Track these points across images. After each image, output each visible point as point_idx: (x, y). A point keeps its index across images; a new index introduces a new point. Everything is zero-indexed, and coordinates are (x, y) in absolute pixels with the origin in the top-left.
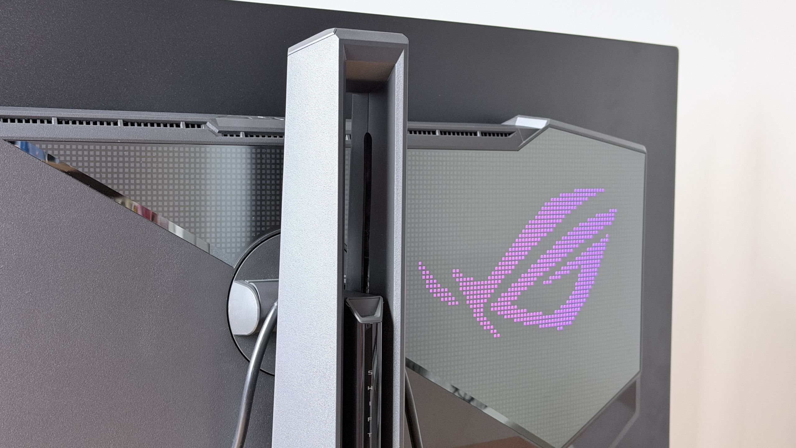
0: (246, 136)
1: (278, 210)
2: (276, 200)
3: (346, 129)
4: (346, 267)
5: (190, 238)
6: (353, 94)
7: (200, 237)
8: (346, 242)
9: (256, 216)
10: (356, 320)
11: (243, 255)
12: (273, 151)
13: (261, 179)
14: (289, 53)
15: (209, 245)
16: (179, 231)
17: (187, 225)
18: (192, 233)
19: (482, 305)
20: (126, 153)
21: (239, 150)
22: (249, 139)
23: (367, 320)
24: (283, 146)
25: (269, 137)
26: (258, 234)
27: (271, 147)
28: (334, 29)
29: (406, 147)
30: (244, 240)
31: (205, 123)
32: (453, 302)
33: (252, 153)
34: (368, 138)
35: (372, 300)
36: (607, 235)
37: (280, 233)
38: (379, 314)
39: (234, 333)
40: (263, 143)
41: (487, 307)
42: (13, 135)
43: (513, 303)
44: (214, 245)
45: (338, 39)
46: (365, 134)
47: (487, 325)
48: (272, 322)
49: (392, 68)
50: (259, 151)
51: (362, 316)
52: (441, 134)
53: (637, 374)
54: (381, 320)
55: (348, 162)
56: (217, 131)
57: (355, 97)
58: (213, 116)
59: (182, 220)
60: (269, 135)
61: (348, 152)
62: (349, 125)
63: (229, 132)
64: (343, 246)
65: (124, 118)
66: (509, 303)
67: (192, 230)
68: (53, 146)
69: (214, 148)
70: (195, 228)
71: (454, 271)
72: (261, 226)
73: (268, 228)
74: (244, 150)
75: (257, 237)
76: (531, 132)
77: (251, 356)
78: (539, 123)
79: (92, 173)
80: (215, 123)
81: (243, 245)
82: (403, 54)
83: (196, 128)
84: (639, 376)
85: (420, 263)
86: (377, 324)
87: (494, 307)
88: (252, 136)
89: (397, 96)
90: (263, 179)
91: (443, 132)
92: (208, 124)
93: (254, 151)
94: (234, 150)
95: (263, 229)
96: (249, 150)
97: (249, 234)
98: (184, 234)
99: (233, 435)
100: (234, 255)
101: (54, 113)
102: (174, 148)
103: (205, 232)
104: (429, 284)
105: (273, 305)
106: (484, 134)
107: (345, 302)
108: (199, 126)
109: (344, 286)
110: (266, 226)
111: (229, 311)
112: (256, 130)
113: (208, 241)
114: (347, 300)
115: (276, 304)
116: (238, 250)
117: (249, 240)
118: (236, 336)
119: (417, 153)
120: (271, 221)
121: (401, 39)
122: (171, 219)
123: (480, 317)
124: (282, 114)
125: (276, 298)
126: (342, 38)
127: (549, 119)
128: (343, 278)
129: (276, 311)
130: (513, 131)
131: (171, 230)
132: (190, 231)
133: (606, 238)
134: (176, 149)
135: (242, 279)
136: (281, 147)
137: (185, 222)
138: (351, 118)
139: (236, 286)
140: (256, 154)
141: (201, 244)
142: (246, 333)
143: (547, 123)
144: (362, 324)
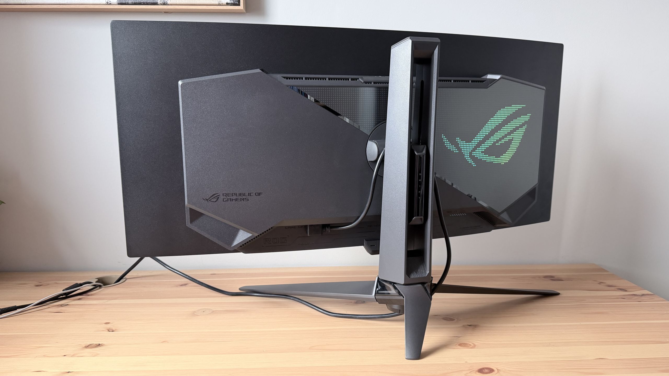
0: (374, 84)
1: (386, 107)
2: (385, 111)
3: (413, 80)
4: (412, 134)
5: (352, 124)
6: (417, 65)
7: (356, 123)
8: (412, 125)
9: (377, 115)
10: (415, 154)
11: (372, 131)
12: (384, 89)
13: (379, 101)
14: (391, 48)
15: (359, 126)
16: (347, 120)
17: (351, 118)
18: (353, 122)
19: (468, 153)
20: (329, 91)
21: (371, 89)
22: (375, 85)
23: (419, 154)
24: (388, 88)
25: (383, 84)
26: (378, 122)
27: (384, 88)
28: (409, 37)
29: (438, 87)
30: (372, 124)
31: (359, 79)
32: (456, 151)
33: (376, 90)
34: (422, 82)
35: (422, 147)
36: (526, 125)
37: (386, 122)
38: (424, 152)
39: (368, 160)
40: (380, 86)
41: (471, 153)
42: (290, 84)
43: (482, 152)
44: (361, 126)
45: (411, 41)
46: (421, 81)
47: (470, 161)
48: (383, 156)
49: (433, 53)
50: (379, 89)
51: (417, 152)
52: (454, 82)
53: (537, 184)
54: (425, 154)
55: (414, 94)
56: (363, 82)
57: (418, 66)
58: (361, 76)
59: (349, 116)
60: (383, 83)
61: (414, 89)
62: (415, 79)
63: (367, 82)
64: (411, 127)
65: (329, 77)
66: (480, 152)
67: (353, 120)
68: (304, 88)
69: (361, 89)
70: (354, 119)
71: (457, 138)
72: (379, 119)
73: (382, 120)
74: (373, 89)
75: (377, 124)
76: (494, 81)
77: (374, 169)
78: (497, 77)
79: (317, 98)
80: (362, 79)
81: (372, 127)
82: (438, 46)
83: (355, 81)
84: (537, 185)
85: (443, 135)
86: (423, 155)
87: (474, 154)
88: (376, 84)
89: (435, 64)
90: (380, 105)
91: (454, 81)
92: (360, 79)
93: (377, 89)
94: (369, 89)
95: (380, 120)
96: (375, 89)
97: (374, 122)
98: (349, 122)
99: (368, 198)
100: (369, 130)
101: (304, 76)
102: (347, 88)
103: (358, 121)
104: (446, 143)
105: (383, 149)
106: (472, 81)
107: (411, 147)
108: (356, 80)
109: (411, 142)
110: (381, 119)
111: (367, 152)
112: (378, 81)
113: (359, 125)
114: (412, 146)
115: (384, 149)
116: (370, 128)
117: (374, 124)
118: (369, 161)
119: (443, 90)
120: (383, 117)
121: (437, 40)
122: (346, 116)
123: (467, 158)
124: (388, 75)
125: (384, 147)
126: (413, 40)
127: (502, 75)
128: (410, 140)
129: (384, 151)
130: (485, 80)
131: (344, 120)
132: (352, 121)
133: (525, 126)
134: (348, 89)
135: (371, 140)
136: (387, 88)
137: (350, 117)
138: (415, 76)
139: (369, 142)
140: (378, 90)
141: (356, 125)
142: (373, 160)
143: (501, 76)
144: (417, 155)
